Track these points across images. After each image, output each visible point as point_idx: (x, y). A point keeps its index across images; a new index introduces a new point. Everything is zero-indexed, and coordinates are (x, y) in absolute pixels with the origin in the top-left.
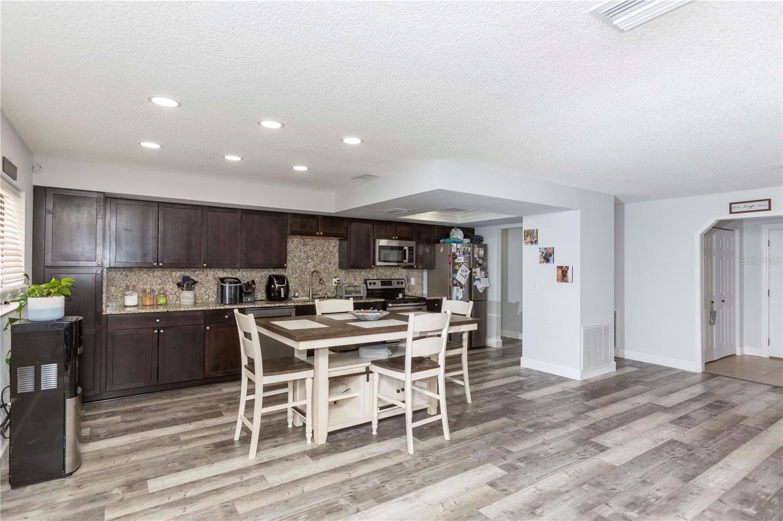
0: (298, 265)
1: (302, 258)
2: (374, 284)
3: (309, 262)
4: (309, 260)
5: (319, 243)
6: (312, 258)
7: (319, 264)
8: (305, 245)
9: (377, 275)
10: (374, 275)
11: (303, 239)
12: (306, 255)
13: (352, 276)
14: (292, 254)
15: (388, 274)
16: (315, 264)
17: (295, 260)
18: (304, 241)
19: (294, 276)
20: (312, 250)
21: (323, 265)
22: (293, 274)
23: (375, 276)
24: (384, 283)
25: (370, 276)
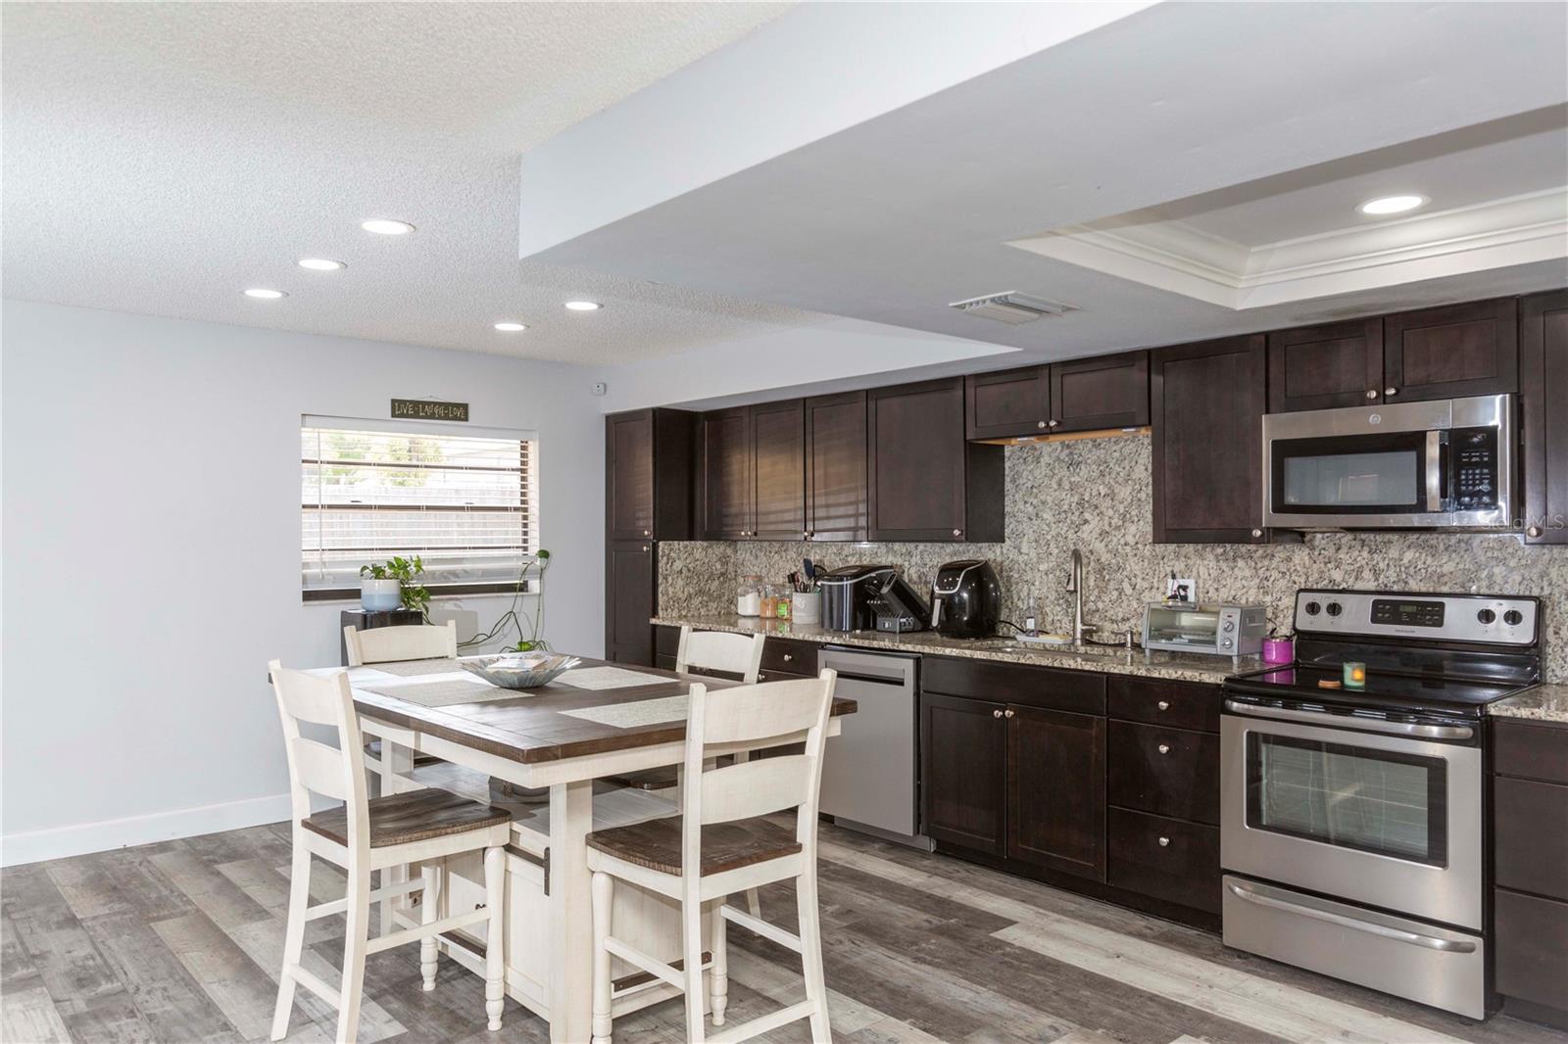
0: (1053, 533)
1: (1066, 507)
2: (1334, 609)
3: (1086, 522)
4: (1087, 515)
5: (1116, 455)
6: (1096, 507)
7: (1118, 528)
8: (1074, 465)
9: (1376, 573)
10: (1360, 570)
11: (1068, 447)
12: (1076, 499)
13: (1247, 573)
14: (1036, 497)
15: (1446, 569)
16: (1107, 528)
17: (1045, 516)
18: (1071, 453)
19: (1041, 567)
20: (1093, 481)
21: (1133, 529)
22: (1040, 560)
23: (1367, 574)
24: (1387, 608)
25: (1337, 575)
